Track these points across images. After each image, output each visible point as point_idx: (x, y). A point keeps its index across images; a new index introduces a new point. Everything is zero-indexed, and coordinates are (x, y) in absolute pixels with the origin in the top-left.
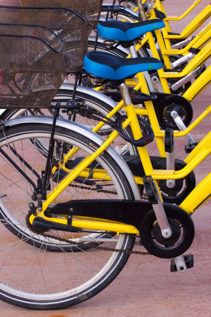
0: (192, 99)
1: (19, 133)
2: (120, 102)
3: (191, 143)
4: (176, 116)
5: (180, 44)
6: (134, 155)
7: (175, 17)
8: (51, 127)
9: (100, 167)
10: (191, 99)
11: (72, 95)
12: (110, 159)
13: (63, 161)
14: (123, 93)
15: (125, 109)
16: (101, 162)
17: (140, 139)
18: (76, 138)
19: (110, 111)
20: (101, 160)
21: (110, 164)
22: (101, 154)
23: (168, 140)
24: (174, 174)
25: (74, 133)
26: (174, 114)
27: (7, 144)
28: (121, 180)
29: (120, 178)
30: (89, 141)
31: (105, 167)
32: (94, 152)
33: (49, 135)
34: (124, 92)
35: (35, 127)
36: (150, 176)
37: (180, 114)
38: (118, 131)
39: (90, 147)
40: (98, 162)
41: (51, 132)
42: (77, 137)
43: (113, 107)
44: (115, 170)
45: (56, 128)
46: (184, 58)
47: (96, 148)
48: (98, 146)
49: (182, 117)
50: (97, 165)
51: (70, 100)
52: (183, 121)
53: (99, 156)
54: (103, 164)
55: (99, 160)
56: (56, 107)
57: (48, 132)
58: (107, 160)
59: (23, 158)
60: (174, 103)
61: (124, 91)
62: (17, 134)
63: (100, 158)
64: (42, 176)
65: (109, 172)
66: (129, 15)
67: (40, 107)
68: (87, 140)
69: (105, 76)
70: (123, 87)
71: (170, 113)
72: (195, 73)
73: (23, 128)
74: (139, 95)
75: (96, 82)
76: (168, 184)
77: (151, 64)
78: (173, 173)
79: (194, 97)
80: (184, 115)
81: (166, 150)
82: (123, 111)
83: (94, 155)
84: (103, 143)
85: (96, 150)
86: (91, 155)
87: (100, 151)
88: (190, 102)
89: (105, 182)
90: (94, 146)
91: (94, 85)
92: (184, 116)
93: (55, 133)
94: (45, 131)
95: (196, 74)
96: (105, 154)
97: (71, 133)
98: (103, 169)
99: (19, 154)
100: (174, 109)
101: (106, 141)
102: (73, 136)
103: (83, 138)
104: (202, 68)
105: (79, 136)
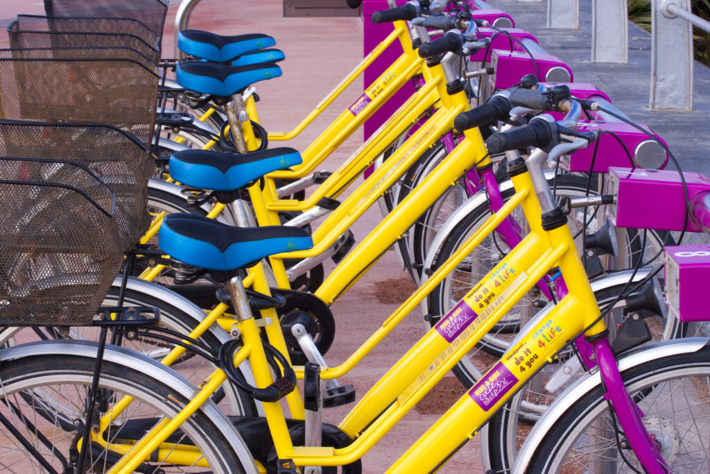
0: (334, 300)
1: (28, 375)
2: (212, 309)
3: (332, 387)
4: (302, 335)
5: (290, 188)
6: (239, 415)
7: (281, 134)
8: (94, 363)
9: (188, 441)
10: (331, 301)
11: (117, 297)
12: (209, 426)
13: (99, 427)
14: (235, 296)
15: (239, 327)
16: (190, 432)
17: (268, 388)
18: (142, 385)
19: (193, 329)
20: (191, 427)
21: (209, 436)
22: (191, 417)
23: (310, 386)
24: (335, 455)
25: (136, 375)
26: (299, 331)
27: (3, 395)
28: (230, 467)
29: (229, 464)
30: (167, 390)
31: (198, 442)
32: (178, 412)
33: (90, 379)
34: (238, 294)
35: (60, 362)
36: (290, 461)
37: (310, 330)
38: (226, 370)
39: (169, 402)
40: (185, 432)
41: (93, 373)
42: (142, 382)
43: (199, 320)
44: (218, 448)
45: (103, 366)
46: (304, 218)
47: (181, 404)
48: (187, 401)
49: (313, 336)
50: (182, 438)
51: (129, 310)
52: (315, 344)
53: (188, 420)
54: (194, 436)
55: (185, 428)
56: (103, 323)
57: (85, 372)
58: (202, 428)
59: (34, 425)
60: (297, 309)
61: (237, 292)
62: (24, 376)
63: (187, 424)
64: (71, 458)
65: (205, 450)
66: (194, 130)
67: (70, 324)
68: (164, 389)
69: (202, 264)
70: (235, 284)
71: (290, 328)
72: (330, 248)
73: (36, 364)
74: (251, 296)
75: (184, 274)
76: (309, 471)
77: (291, 239)
78: (332, 453)
79: (336, 297)
80: (317, 332)
81: (307, 407)
82: (234, 331)
83: (178, 419)
84: (195, 395)
85: (182, 408)
86: (171, 419)
87: (189, 410)
88: (329, 306)
89: (180, 467)
90: (176, 401)
91: (180, 281)
92: (318, 335)
93: (101, 374)
94: (79, 371)
95: (333, 249)
96: (200, 417)
97: (131, 374)
98: (194, 445)
99: (26, 416)
100: (298, 321)
101: (200, 390)
102: (136, 380)
103: (155, 384)
104: (346, 238)
105: (149, 380)
